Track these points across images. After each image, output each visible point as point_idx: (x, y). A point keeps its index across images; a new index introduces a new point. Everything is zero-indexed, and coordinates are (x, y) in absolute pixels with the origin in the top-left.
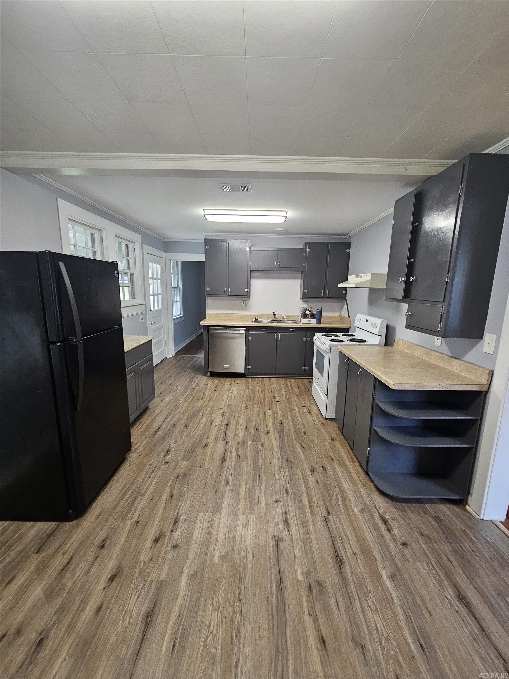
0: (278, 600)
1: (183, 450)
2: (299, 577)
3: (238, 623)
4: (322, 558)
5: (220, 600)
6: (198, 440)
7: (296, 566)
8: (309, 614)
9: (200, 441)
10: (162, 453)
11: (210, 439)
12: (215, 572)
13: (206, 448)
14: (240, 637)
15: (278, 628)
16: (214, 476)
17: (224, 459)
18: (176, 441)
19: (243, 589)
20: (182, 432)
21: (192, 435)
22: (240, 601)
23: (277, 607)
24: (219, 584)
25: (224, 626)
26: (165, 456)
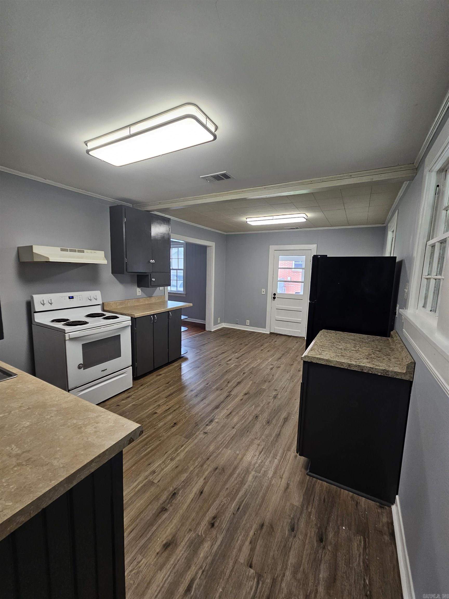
1: (263, 395)
6: (250, 400)
9: (249, 398)
10: (279, 397)
11: (240, 398)
13: (246, 392)
16: (250, 377)
17: (239, 383)
18: (268, 404)
20: (262, 411)
21: (254, 407)
26: (277, 395)
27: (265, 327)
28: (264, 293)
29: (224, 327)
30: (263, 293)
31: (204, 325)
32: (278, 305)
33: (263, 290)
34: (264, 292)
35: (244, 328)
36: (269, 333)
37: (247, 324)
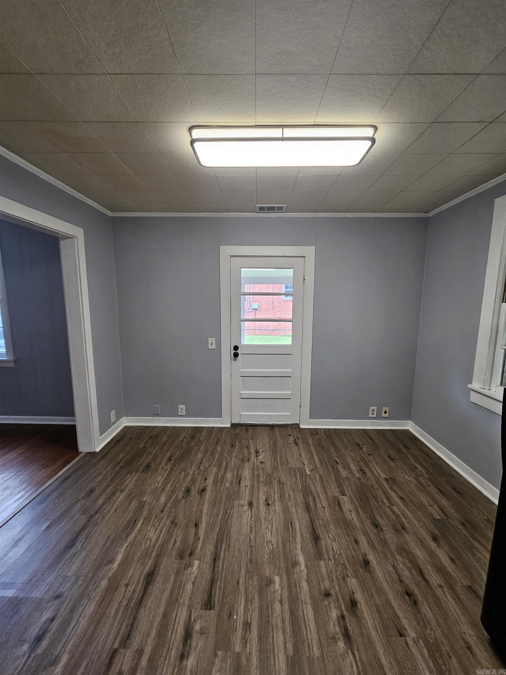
0: (221, 547)
2: (197, 563)
3: (252, 534)
4: (166, 580)
5: (266, 547)
7: (196, 573)
8: (199, 538)
12: (275, 567)
14: (250, 528)
15: (224, 531)
19: (249, 554)
22: (251, 546)
23: (222, 542)
24: (269, 558)
25: (261, 533)
27: (219, 414)
28: (214, 347)
29: (126, 427)
30: (210, 347)
31: (72, 429)
32: (242, 369)
33: (211, 340)
34: (214, 344)
35: (175, 421)
36: (229, 426)
37: (180, 414)
